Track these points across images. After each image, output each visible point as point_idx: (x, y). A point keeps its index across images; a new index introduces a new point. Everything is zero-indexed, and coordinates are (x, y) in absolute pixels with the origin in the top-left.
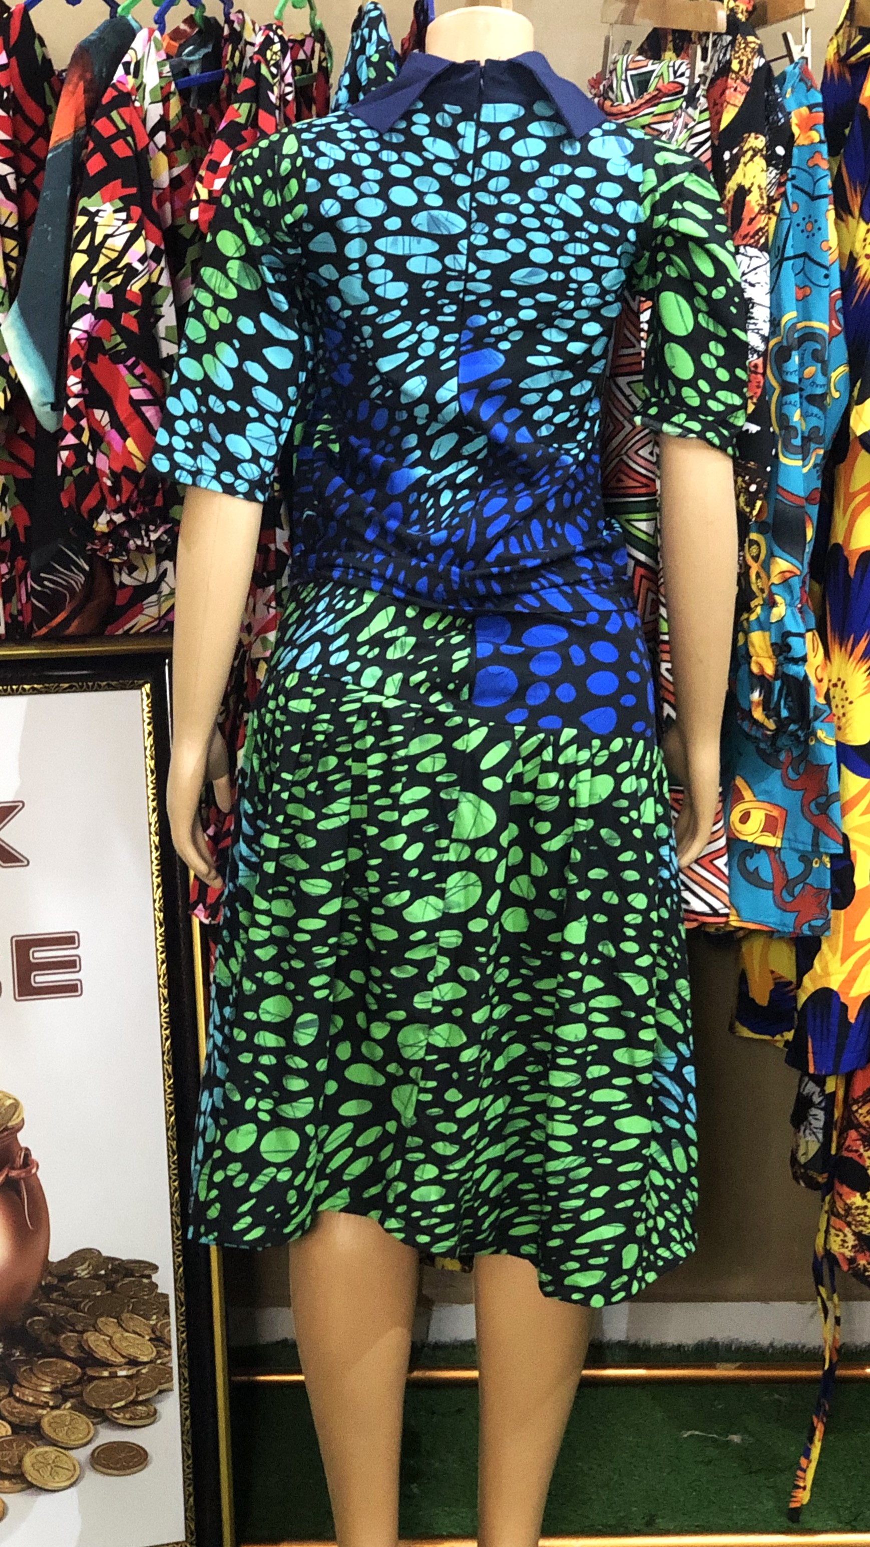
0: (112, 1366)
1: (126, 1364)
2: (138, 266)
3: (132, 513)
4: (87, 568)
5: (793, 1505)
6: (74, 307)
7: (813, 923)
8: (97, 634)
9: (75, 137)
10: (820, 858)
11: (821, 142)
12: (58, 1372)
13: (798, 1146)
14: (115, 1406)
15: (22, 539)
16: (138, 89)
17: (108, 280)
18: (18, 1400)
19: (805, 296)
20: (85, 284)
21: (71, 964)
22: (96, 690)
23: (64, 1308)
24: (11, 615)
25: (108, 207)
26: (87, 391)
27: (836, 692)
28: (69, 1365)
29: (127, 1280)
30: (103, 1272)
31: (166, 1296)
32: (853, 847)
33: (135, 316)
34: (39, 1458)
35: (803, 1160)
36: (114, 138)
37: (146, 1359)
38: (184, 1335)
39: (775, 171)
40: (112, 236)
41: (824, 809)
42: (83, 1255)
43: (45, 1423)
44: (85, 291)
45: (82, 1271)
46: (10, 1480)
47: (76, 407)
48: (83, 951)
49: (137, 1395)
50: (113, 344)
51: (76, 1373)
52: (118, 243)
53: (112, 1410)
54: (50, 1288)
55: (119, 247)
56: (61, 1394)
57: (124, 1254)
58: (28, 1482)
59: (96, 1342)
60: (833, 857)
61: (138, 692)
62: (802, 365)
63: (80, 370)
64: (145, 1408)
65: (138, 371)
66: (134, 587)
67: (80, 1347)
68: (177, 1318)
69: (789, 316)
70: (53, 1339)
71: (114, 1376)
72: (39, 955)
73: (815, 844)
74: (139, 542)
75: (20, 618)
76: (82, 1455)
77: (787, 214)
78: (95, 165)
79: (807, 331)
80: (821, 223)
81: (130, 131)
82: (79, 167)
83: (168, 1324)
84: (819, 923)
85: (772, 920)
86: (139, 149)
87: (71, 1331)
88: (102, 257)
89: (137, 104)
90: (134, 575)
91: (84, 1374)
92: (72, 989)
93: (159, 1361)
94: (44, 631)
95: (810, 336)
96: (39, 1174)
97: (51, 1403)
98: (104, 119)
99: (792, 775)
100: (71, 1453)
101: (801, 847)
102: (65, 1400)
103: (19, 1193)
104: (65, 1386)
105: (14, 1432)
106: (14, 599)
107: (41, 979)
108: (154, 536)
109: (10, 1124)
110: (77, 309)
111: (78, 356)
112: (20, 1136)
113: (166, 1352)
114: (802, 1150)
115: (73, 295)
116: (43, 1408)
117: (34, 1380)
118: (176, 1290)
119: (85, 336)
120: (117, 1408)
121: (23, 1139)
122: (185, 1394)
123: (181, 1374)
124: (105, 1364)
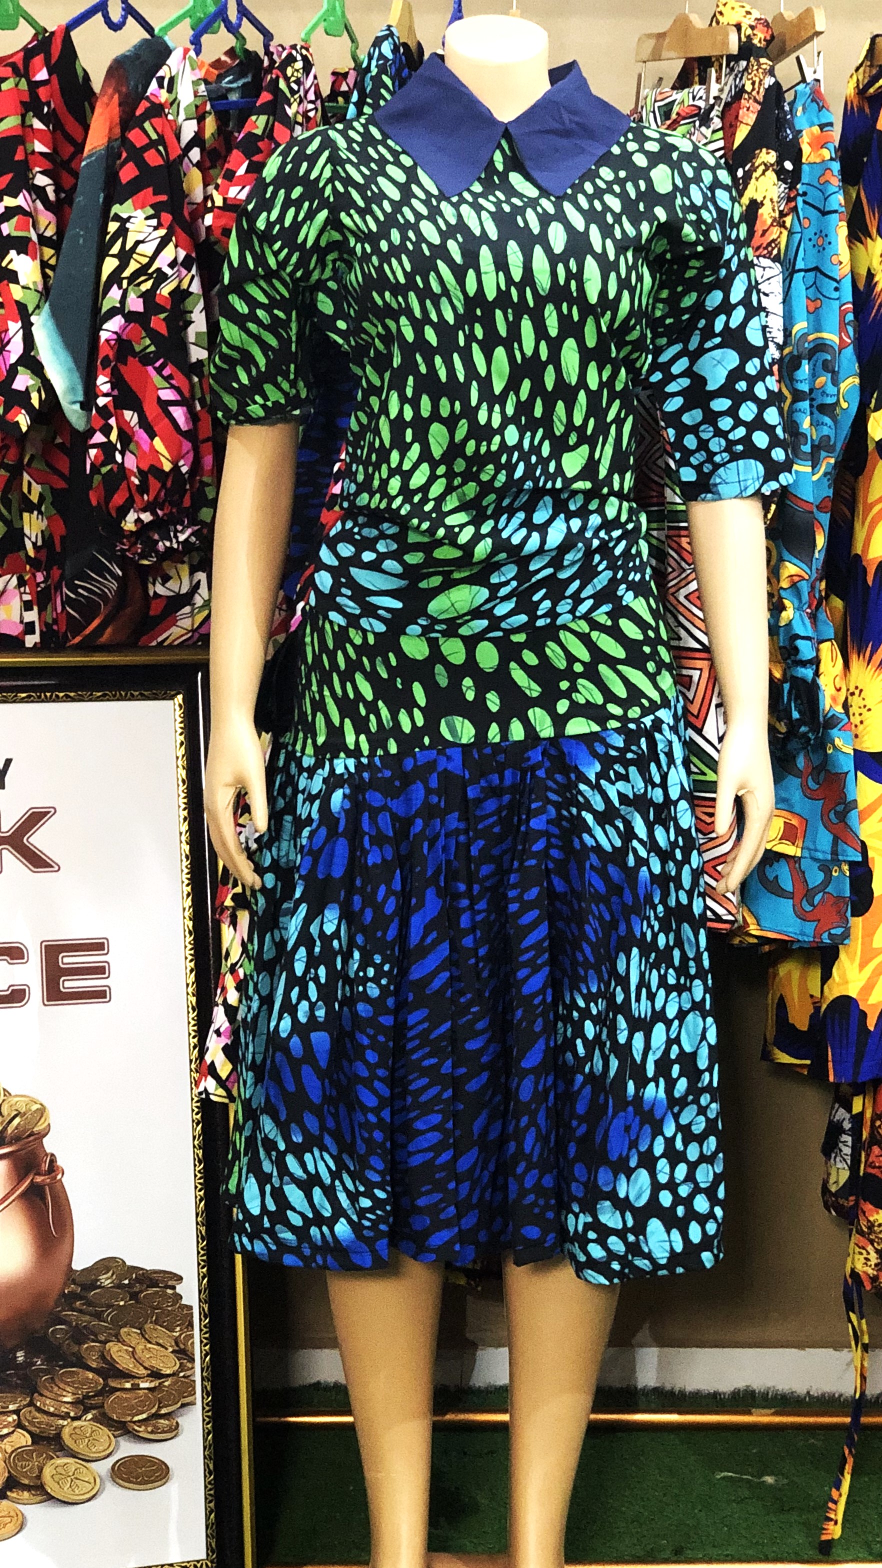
0: (134, 1377)
1: (148, 1376)
2: (168, 271)
3: (160, 512)
4: (120, 573)
5: (824, 1538)
6: (104, 309)
7: (833, 931)
8: (131, 644)
9: (109, 147)
10: (840, 868)
11: (832, 159)
12: (79, 1383)
13: (829, 1174)
14: (136, 1418)
15: (58, 549)
16: (172, 104)
17: (139, 284)
18: (39, 1410)
19: (817, 308)
20: (115, 287)
21: (100, 970)
22: (129, 700)
23: (87, 1318)
24: (47, 624)
25: (140, 214)
26: (116, 393)
27: (855, 701)
28: (90, 1375)
29: (151, 1291)
30: (126, 1282)
31: (190, 1308)
32: (871, 854)
33: (164, 319)
34: (59, 1470)
35: (833, 1189)
36: (146, 148)
37: (168, 1372)
38: (207, 1347)
39: (784, 186)
40: (143, 242)
41: (843, 816)
42: (107, 1264)
43: (66, 1434)
44: (115, 294)
45: (106, 1280)
46: (29, 1491)
47: (105, 406)
48: (113, 958)
49: (160, 1408)
50: (141, 347)
51: (97, 1383)
52: (148, 249)
53: (134, 1422)
54: (74, 1296)
55: (150, 254)
56: (83, 1404)
57: (149, 1264)
58: (48, 1494)
59: (118, 1353)
60: (852, 865)
61: (171, 702)
62: (814, 375)
63: (108, 370)
64: (167, 1422)
65: (166, 372)
66: (168, 597)
67: (103, 1357)
68: (201, 1330)
69: (800, 326)
70: (75, 1348)
71: (136, 1387)
72: (68, 960)
73: (835, 852)
74: (168, 544)
75: (55, 627)
76: (103, 1467)
77: (797, 228)
78: (128, 173)
79: (820, 342)
80: (831, 238)
81: (161, 140)
82: (111, 177)
83: (192, 1336)
84: (838, 931)
85: (790, 929)
86: (172, 158)
87: (93, 1341)
88: (132, 261)
89: (170, 117)
90: (168, 585)
91: (106, 1385)
92: (100, 995)
93: (182, 1374)
94: (78, 639)
95: (821, 347)
96: (66, 1181)
97: (72, 1414)
98: (137, 130)
99: (811, 784)
100: (93, 1466)
101: (820, 856)
102: (86, 1411)
103: (43, 1198)
104: (86, 1397)
105: (33, 1443)
106: (49, 608)
107: (69, 984)
108: (182, 537)
109: (36, 1129)
110: (108, 311)
111: (107, 356)
112: (45, 1141)
113: (190, 1365)
114: (832, 1179)
115: (104, 298)
116: (63, 1418)
117: (56, 1389)
118: (200, 1301)
119: (115, 337)
120: (139, 1421)
121: (50, 1144)
122: (207, 1408)
123: (204, 1388)
124: (126, 1375)
